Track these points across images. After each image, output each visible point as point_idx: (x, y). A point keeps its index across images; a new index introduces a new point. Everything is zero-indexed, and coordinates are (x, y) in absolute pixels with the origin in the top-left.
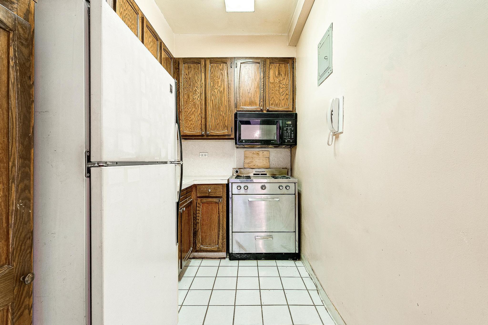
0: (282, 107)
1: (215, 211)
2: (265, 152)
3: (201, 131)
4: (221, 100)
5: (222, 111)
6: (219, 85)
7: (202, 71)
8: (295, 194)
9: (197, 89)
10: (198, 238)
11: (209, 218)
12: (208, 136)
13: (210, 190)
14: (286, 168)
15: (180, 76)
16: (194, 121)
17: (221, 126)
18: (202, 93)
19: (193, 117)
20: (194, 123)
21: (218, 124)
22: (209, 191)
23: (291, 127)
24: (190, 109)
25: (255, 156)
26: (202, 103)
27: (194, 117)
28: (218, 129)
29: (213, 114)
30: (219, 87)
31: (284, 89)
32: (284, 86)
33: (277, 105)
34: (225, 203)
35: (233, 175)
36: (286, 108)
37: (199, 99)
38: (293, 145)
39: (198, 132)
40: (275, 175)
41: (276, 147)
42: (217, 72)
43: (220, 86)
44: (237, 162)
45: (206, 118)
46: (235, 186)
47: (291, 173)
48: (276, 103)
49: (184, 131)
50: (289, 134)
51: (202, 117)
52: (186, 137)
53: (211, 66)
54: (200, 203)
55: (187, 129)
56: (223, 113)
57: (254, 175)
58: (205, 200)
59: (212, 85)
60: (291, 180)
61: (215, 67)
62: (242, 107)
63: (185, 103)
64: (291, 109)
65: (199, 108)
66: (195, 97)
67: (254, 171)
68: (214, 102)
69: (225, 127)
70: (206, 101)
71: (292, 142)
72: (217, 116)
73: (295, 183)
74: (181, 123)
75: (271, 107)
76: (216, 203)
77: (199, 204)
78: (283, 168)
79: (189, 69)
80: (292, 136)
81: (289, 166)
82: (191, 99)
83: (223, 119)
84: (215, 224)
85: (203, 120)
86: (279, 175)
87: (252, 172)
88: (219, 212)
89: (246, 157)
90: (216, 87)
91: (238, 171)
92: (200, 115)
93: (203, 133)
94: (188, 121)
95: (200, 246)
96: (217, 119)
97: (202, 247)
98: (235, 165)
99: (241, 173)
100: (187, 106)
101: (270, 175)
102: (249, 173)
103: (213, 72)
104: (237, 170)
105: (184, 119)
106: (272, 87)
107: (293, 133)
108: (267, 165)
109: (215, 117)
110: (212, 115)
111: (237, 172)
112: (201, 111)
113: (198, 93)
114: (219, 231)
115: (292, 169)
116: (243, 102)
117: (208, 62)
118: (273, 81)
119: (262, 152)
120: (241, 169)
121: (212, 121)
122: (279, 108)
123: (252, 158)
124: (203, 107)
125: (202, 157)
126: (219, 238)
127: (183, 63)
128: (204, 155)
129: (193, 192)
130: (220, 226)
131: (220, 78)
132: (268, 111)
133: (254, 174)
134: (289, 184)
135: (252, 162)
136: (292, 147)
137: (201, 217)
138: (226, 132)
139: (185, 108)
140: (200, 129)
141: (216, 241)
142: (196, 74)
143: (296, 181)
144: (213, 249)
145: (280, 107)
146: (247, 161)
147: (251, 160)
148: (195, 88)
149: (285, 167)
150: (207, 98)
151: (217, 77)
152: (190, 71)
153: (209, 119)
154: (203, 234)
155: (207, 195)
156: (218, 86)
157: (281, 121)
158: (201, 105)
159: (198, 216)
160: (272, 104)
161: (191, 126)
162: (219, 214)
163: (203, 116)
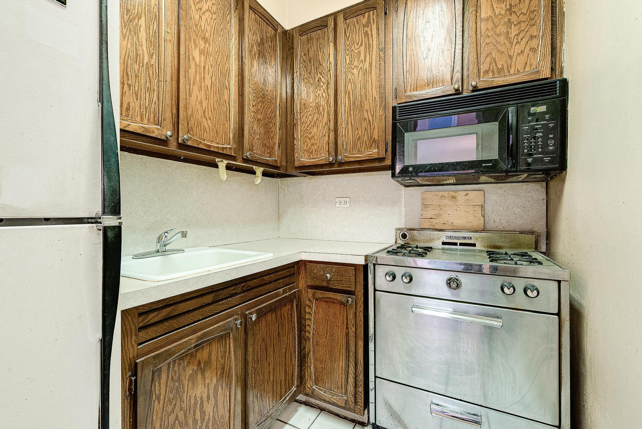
0: (514, 74)
1: (341, 322)
2: (472, 195)
3: (328, 155)
4: (365, 88)
5: (367, 111)
6: (362, 57)
7: (330, 40)
8: (559, 314)
9: (321, 76)
10: (309, 370)
11: (328, 334)
12: (341, 164)
13: (328, 275)
14: (532, 232)
15: (295, 59)
16: (316, 139)
17: (366, 142)
18: (329, 82)
19: (315, 129)
20: (316, 141)
21: (359, 139)
22: (327, 277)
23: (547, 120)
24: (310, 117)
25: (446, 202)
26: (329, 102)
27: (317, 132)
28: (358, 149)
29: (350, 120)
30: (361, 63)
31: (522, 24)
32: (523, 18)
33: (500, 71)
34: (360, 307)
35: (396, 243)
36: (531, 74)
37: (324, 96)
38: (554, 169)
39: (322, 157)
40: (499, 247)
41: (499, 180)
42: (357, 33)
43: (363, 59)
44: (406, 216)
45: (336, 130)
46: (381, 271)
47: (547, 244)
48: (500, 66)
49: (301, 159)
50: (540, 139)
51: (329, 129)
52: (304, 169)
53: (347, 24)
54: (312, 299)
55: (305, 154)
56: (369, 114)
57: (442, 245)
58: (320, 294)
59: (348, 61)
60: (546, 269)
61: (354, 24)
62: (408, 93)
63: (302, 107)
64: (546, 73)
65: (326, 112)
66: (319, 92)
67: (443, 237)
68: (351, 95)
69: (373, 142)
70: (337, 96)
71: (551, 162)
72: (358, 122)
73: (559, 282)
74: (295, 144)
75: (483, 79)
76: (342, 303)
77: (310, 301)
78: (522, 233)
79: (308, 43)
80: (548, 145)
81: (540, 227)
82: (312, 97)
83: (369, 127)
84: (340, 348)
85: (332, 135)
86: (511, 248)
87: (439, 239)
88: (347, 324)
89: (425, 206)
90: (356, 63)
91: (407, 234)
92: (326, 127)
93: (331, 158)
94: (308, 141)
95: (312, 387)
96: (357, 129)
97: (316, 389)
98: (403, 221)
99: (414, 240)
100: (306, 112)
101: (485, 247)
102: (431, 240)
103: (349, 36)
104: (405, 233)
105: (300, 136)
106: (487, 29)
107: (551, 136)
108: (478, 222)
109: (353, 125)
110: (347, 121)
111: (404, 236)
112: (329, 116)
113: (324, 83)
114: (348, 367)
115: (549, 236)
116: (413, 84)
117: (341, 18)
118: (490, 13)
119: (465, 193)
120: (413, 230)
121: (348, 133)
122: (507, 78)
123: (440, 206)
124: (332, 108)
125: (342, 206)
126: (347, 380)
127: (299, 35)
128: (343, 203)
129: (300, 276)
130: (349, 355)
131: (364, 43)
132: (475, 89)
133: (444, 243)
134: (537, 283)
135: (439, 215)
136: (552, 178)
137: (313, 328)
138: (374, 152)
139: (303, 116)
140: (327, 153)
141: (342, 386)
142: (320, 49)
143: (563, 275)
144: (335, 401)
145: (511, 75)
146: (430, 213)
147: (435, 212)
148: (319, 75)
149: (528, 228)
150: (338, 90)
151: (357, 42)
152: (311, 47)
153: (342, 131)
154: (319, 366)
155: (325, 284)
156: (360, 61)
157: (512, 110)
158: (329, 107)
159: (308, 325)
160: (486, 72)
161: (313, 147)
162: (347, 328)
163: (332, 127)
